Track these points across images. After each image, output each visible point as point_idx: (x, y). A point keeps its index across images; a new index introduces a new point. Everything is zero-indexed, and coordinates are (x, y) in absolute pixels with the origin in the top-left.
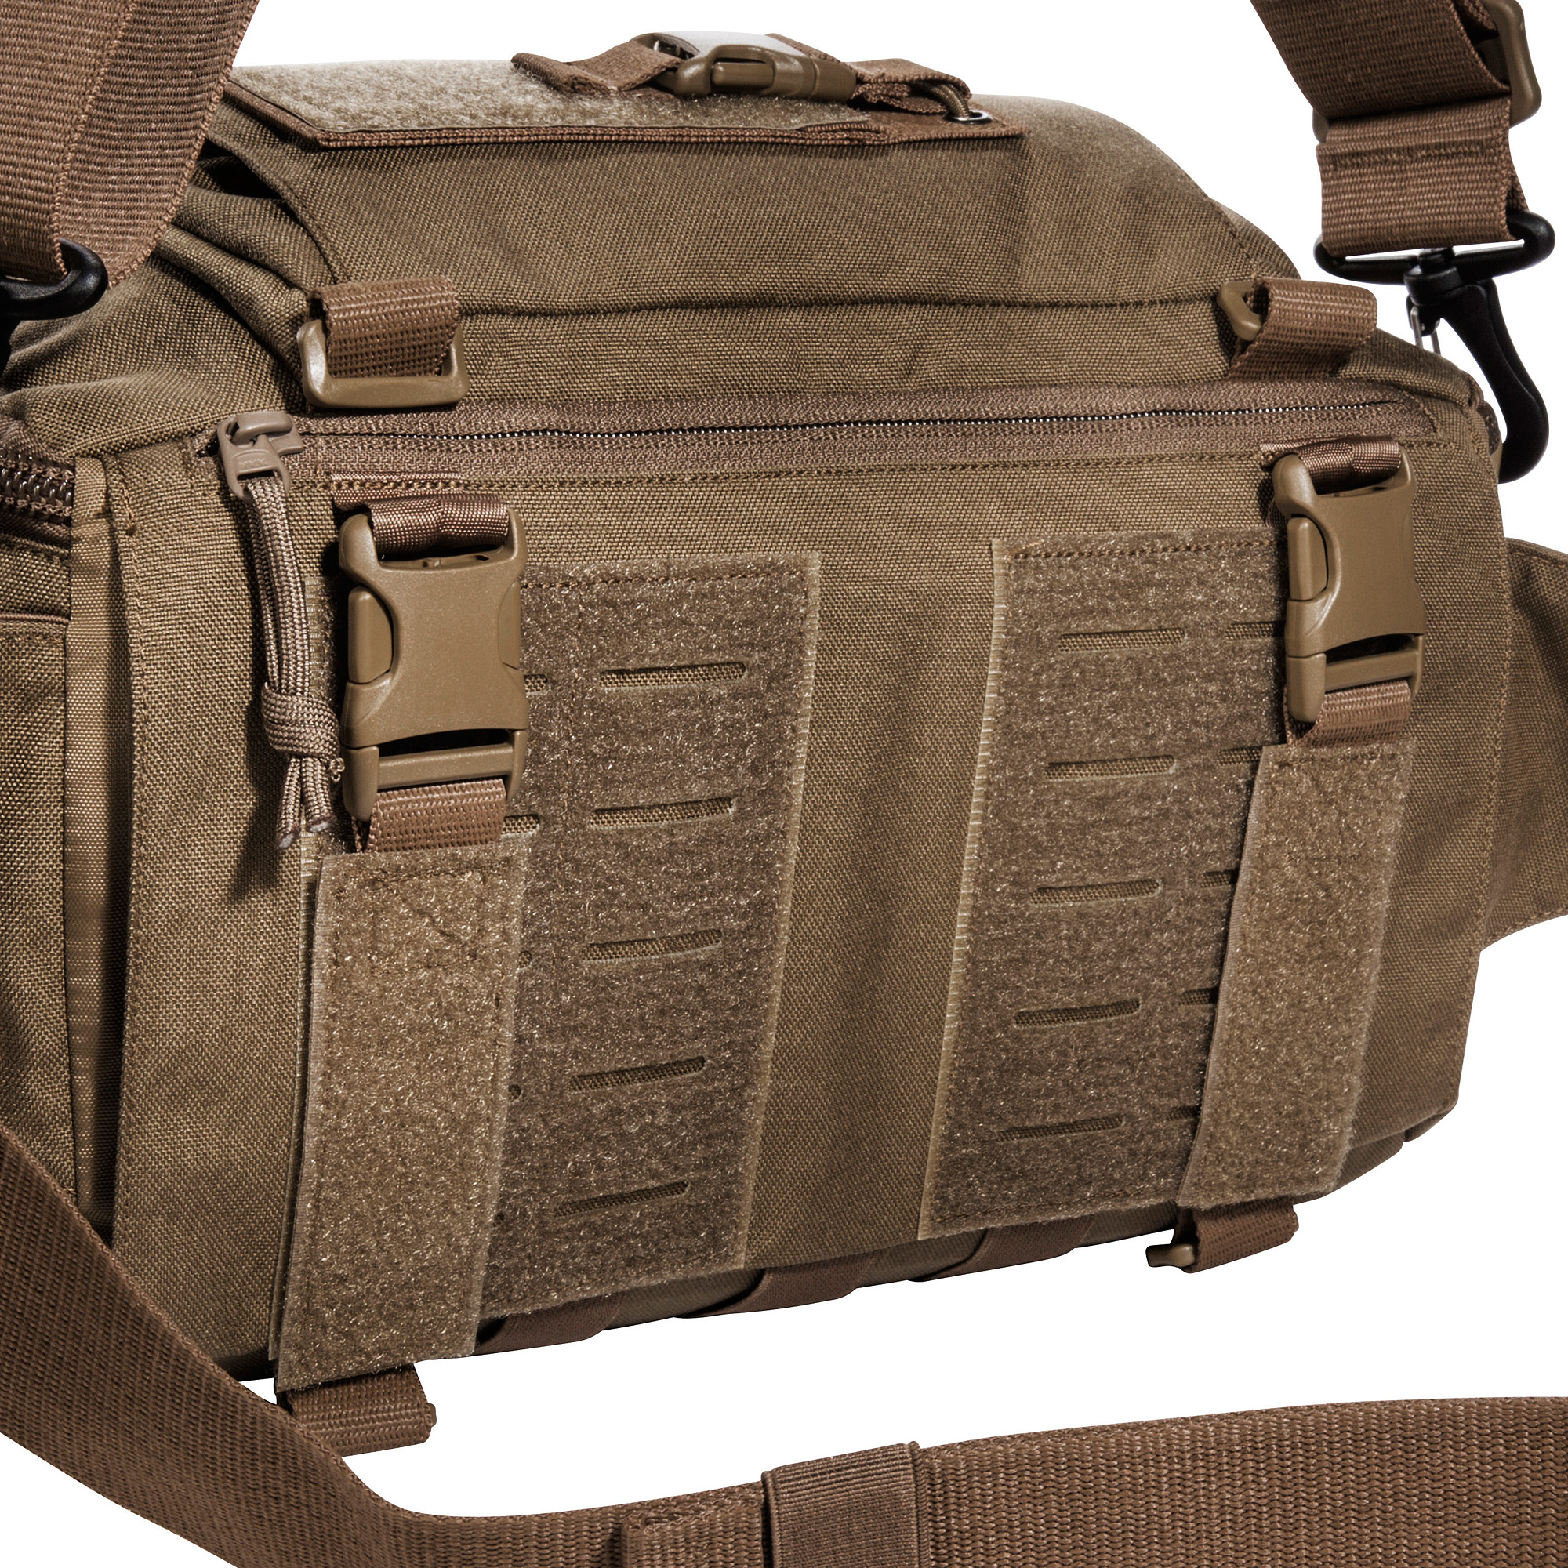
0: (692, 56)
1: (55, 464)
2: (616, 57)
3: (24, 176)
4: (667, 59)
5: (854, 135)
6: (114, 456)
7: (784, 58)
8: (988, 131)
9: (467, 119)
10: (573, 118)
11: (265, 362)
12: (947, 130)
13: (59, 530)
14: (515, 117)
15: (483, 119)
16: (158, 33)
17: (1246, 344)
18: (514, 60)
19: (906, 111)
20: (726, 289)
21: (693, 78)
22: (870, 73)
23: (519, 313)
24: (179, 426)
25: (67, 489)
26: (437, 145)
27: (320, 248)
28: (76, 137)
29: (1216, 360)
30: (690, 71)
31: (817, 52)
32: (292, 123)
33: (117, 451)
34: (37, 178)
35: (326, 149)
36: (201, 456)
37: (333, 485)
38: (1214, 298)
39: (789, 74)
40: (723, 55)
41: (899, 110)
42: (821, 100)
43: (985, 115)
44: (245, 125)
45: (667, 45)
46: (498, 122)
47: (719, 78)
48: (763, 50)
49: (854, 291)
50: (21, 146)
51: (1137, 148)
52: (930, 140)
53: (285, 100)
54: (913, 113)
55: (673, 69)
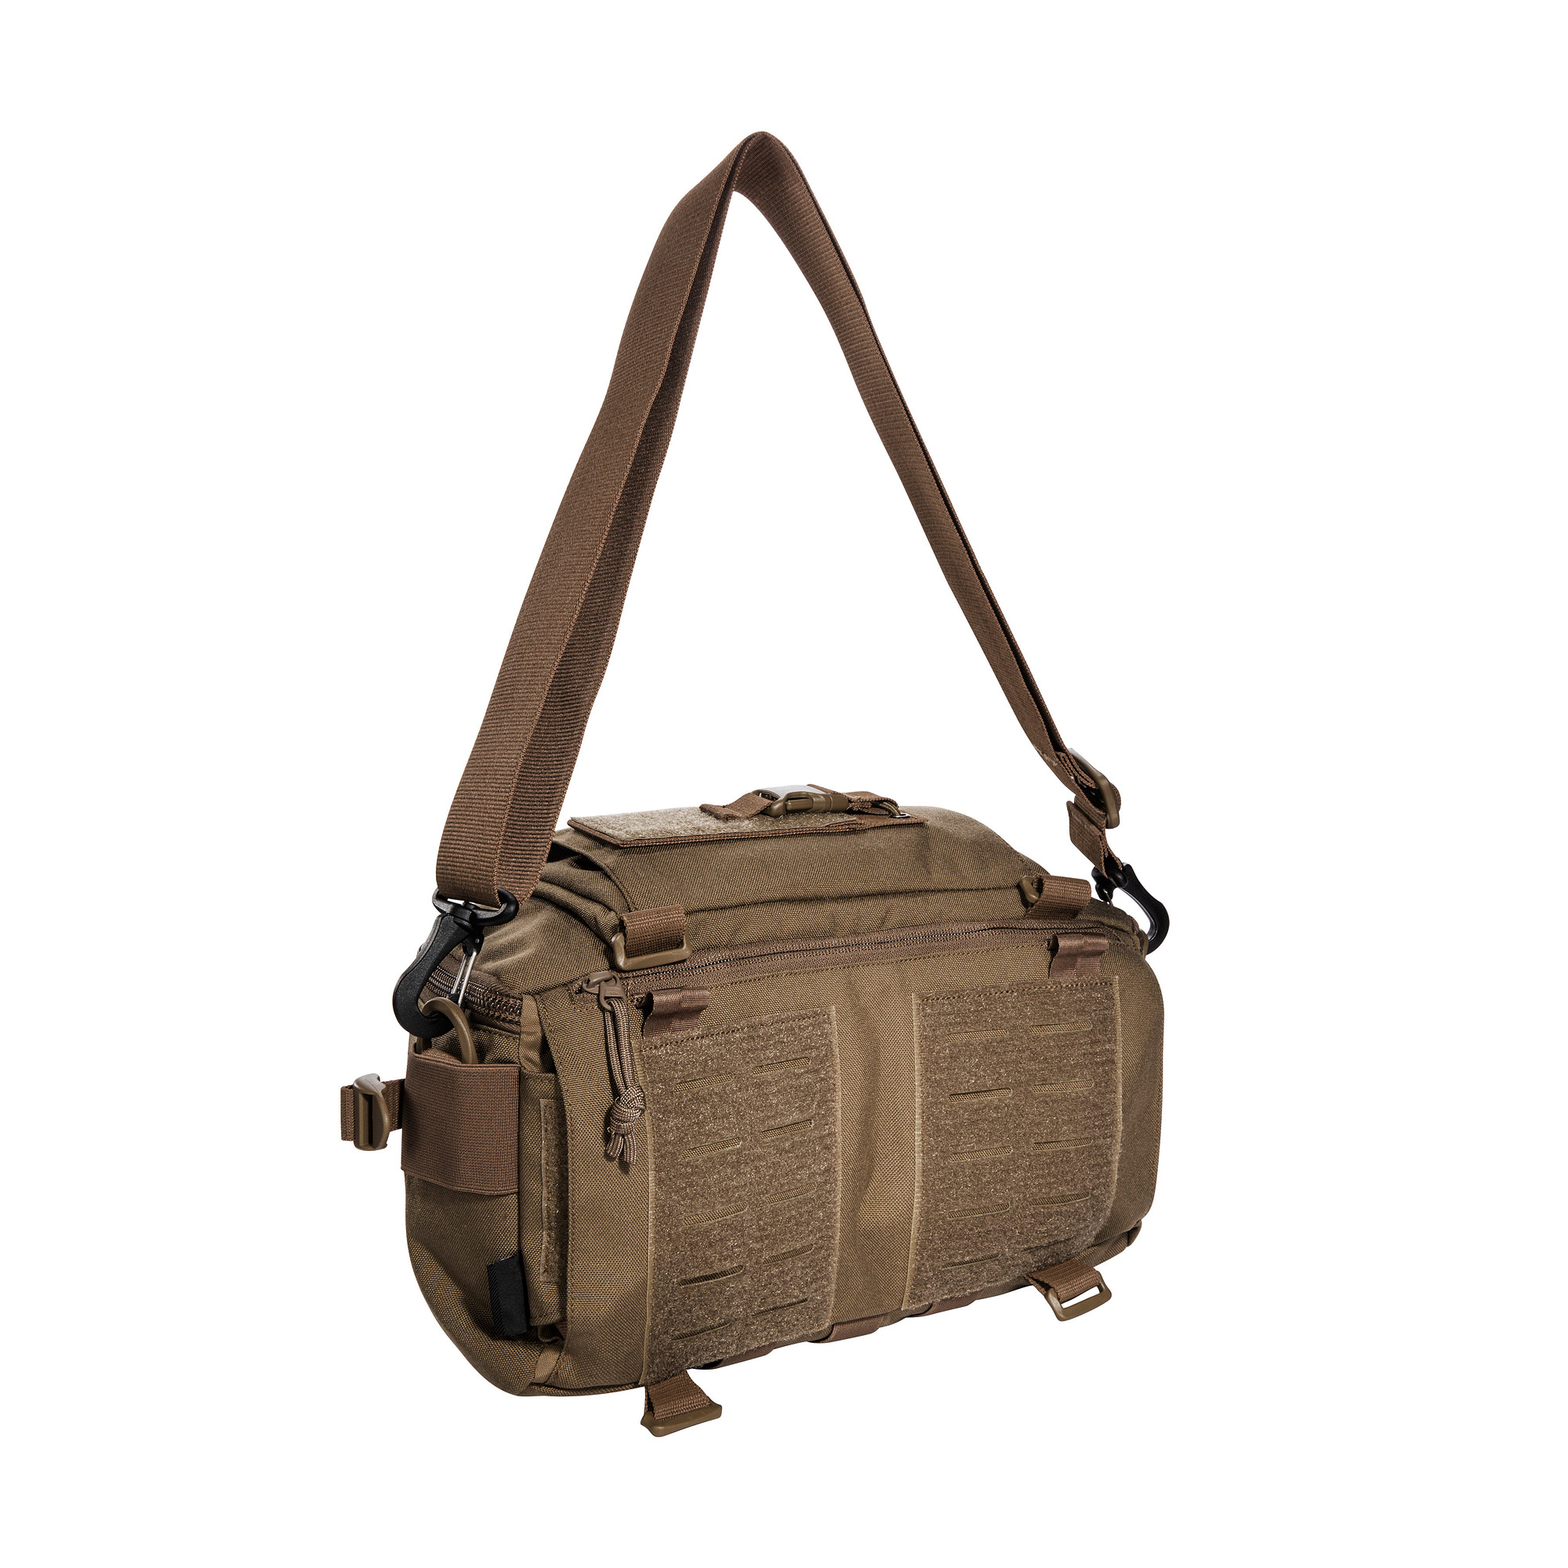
0: (777, 799)
1: (513, 997)
2: (745, 800)
3: (481, 861)
4: (767, 802)
5: (851, 826)
6: (536, 994)
7: (816, 795)
8: (909, 821)
9: (683, 832)
10: (729, 830)
11: (602, 947)
12: (892, 821)
13: (514, 1027)
14: (703, 831)
15: (689, 833)
16: (534, 785)
17: (1033, 905)
18: (700, 807)
19: (870, 814)
20: (801, 893)
21: (778, 809)
22: (855, 798)
23: (710, 910)
24: (566, 980)
25: (518, 1009)
26: (670, 844)
27: (621, 892)
28: (502, 833)
29: (1020, 909)
30: (776, 807)
31: (830, 791)
32: (608, 839)
33: (538, 993)
34: (487, 862)
35: (622, 848)
36: (577, 993)
37: (635, 1000)
38: (1019, 887)
39: (820, 802)
40: (790, 797)
41: (867, 814)
42: (835, 811)
43: (907, 815)
44: (587, 842)
45: (765, 794)
46: (696, 833)
47: (789, 808)
48: (807, 793)
49: (857, 891)
50: (479, 848)
51: (975, 826)
52: (884, 826)
53: (604, 829)
54: (873, 814)
55: (770, 806)
